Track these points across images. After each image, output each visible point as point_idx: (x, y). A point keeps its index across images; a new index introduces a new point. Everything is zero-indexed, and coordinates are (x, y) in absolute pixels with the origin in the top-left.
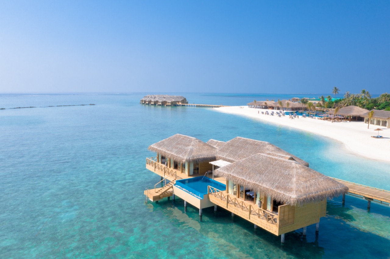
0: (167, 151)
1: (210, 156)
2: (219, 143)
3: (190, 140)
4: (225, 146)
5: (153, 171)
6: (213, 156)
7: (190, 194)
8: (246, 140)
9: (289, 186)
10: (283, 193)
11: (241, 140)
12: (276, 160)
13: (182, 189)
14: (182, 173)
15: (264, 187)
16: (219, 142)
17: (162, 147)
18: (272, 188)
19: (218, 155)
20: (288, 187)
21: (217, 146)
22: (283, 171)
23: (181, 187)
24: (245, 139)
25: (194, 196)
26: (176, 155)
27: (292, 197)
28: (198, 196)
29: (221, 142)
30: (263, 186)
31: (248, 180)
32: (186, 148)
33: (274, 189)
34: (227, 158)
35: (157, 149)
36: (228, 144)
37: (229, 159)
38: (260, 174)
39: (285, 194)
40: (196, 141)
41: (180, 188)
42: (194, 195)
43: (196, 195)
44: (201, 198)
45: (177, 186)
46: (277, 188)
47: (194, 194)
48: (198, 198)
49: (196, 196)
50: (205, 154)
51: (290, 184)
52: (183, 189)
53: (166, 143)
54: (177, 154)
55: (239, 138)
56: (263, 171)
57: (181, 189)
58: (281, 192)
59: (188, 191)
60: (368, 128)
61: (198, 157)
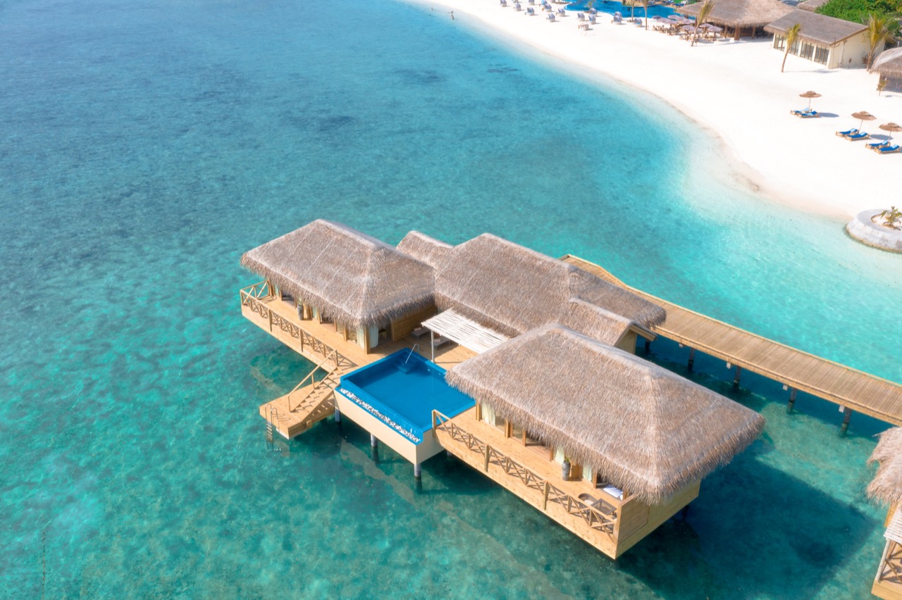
0: (300, 284)
1: (420, 297)
2: (437, 249)
3: (360, 252)
4: (455, 262)
5: (268, 330)
6: (427, 294)
7: (385, 423)
8: (511, 250)
9: (642, 450)
10: (628, 469)
11: (496, 248)
12: (603, 359)
13: (361, 406)
14: (349, 341)
15: (579, 444)
16: (438, 244)
17: (283, 266)
18: (601, 450)
19: (440, 292)
20: (638, 451)
21: (431, 260)
22: (624, 400)
23: (357, 396)
24: (507, 247)
25: (398, 431)
26: (331, 303)
27: (649, 484)
28: (409, 431)
29: (441, 247)
30: (579, 441)
31: (538, 419)
32: (355, 280)
33: (605, 453)
34: (465, 303)
35: (269, 270)
36: (463, 256)
37: (470, 310)
38: (568, 402)
39: (632, 471)
40: (376, 253)
41: (354, 401)
42: (398, 427)
43: (403, 428)
44: (417, 440)
45: (344, 391)
46: (613, 450)
47: (398, 424)
48: (408, 438)
49: (402, 432)
50: (405, 294)
51: (642, 444)
52: (366, 405)
53: (291, 250)
54: (332, 298)
55: (490, 240)
56: (574, 391)
57: (358, 404)
58: (622, 466)
59: (377, 411)
60: (782, 71)
61: (390, 308)
